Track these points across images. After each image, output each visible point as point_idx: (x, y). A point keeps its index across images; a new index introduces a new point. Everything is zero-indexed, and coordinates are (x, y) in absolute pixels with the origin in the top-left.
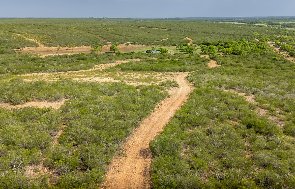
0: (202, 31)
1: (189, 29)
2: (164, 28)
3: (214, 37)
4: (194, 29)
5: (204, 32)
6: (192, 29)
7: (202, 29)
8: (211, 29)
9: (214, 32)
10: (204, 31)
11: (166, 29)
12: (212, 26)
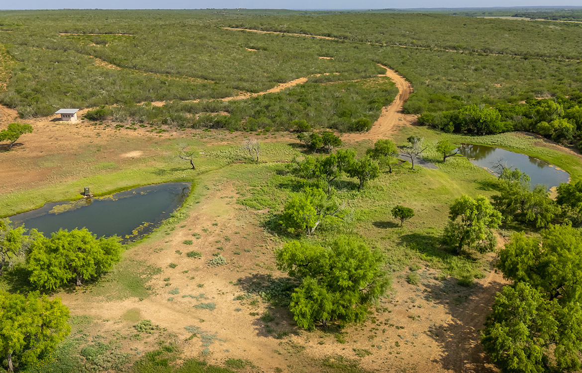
0: (448, 44)
1: (404, 36)
2: (326, 32)
3: (493, 70)
4: (423, 35)
5: (454, 48)
6: (415, 37)
7: (448, 37)
8: (475, 35)
9: (487, 46)
10: (456, 45)
11: (329, 36)
12: (476, 26)
